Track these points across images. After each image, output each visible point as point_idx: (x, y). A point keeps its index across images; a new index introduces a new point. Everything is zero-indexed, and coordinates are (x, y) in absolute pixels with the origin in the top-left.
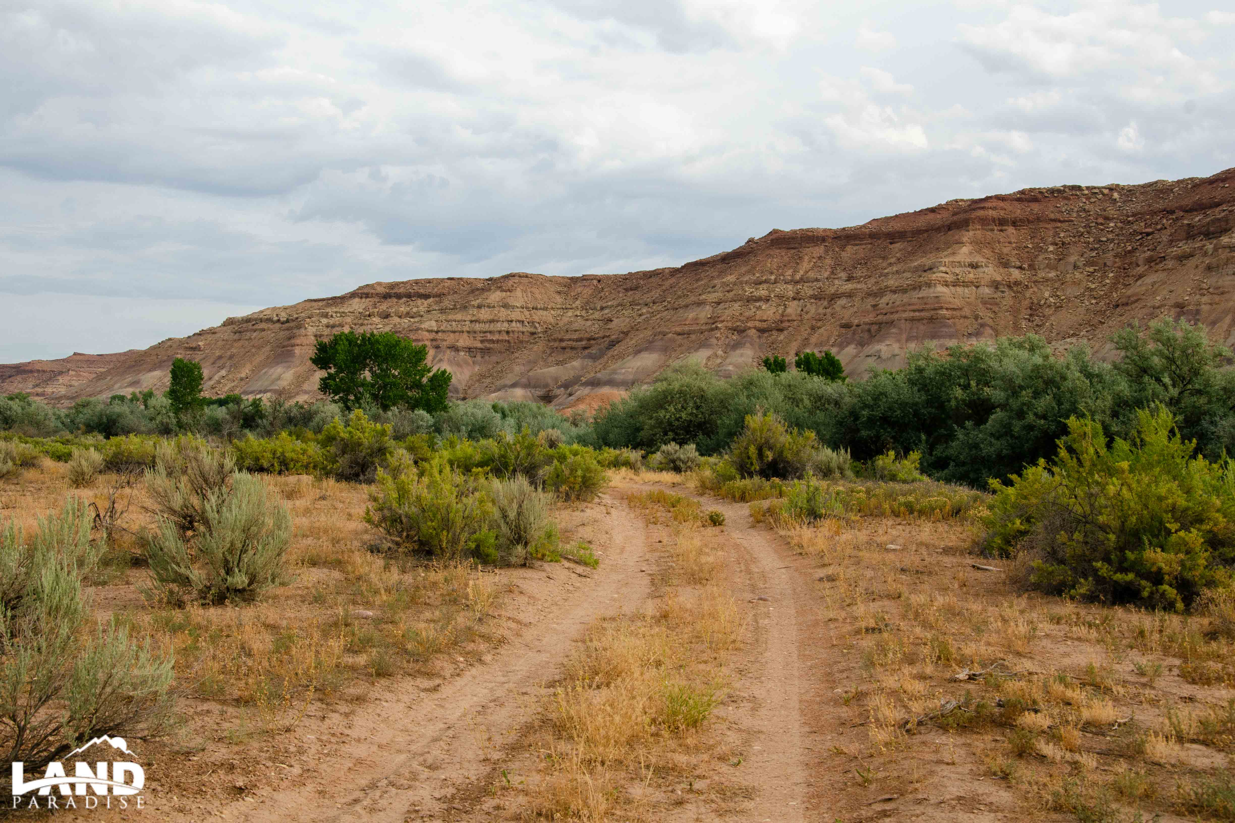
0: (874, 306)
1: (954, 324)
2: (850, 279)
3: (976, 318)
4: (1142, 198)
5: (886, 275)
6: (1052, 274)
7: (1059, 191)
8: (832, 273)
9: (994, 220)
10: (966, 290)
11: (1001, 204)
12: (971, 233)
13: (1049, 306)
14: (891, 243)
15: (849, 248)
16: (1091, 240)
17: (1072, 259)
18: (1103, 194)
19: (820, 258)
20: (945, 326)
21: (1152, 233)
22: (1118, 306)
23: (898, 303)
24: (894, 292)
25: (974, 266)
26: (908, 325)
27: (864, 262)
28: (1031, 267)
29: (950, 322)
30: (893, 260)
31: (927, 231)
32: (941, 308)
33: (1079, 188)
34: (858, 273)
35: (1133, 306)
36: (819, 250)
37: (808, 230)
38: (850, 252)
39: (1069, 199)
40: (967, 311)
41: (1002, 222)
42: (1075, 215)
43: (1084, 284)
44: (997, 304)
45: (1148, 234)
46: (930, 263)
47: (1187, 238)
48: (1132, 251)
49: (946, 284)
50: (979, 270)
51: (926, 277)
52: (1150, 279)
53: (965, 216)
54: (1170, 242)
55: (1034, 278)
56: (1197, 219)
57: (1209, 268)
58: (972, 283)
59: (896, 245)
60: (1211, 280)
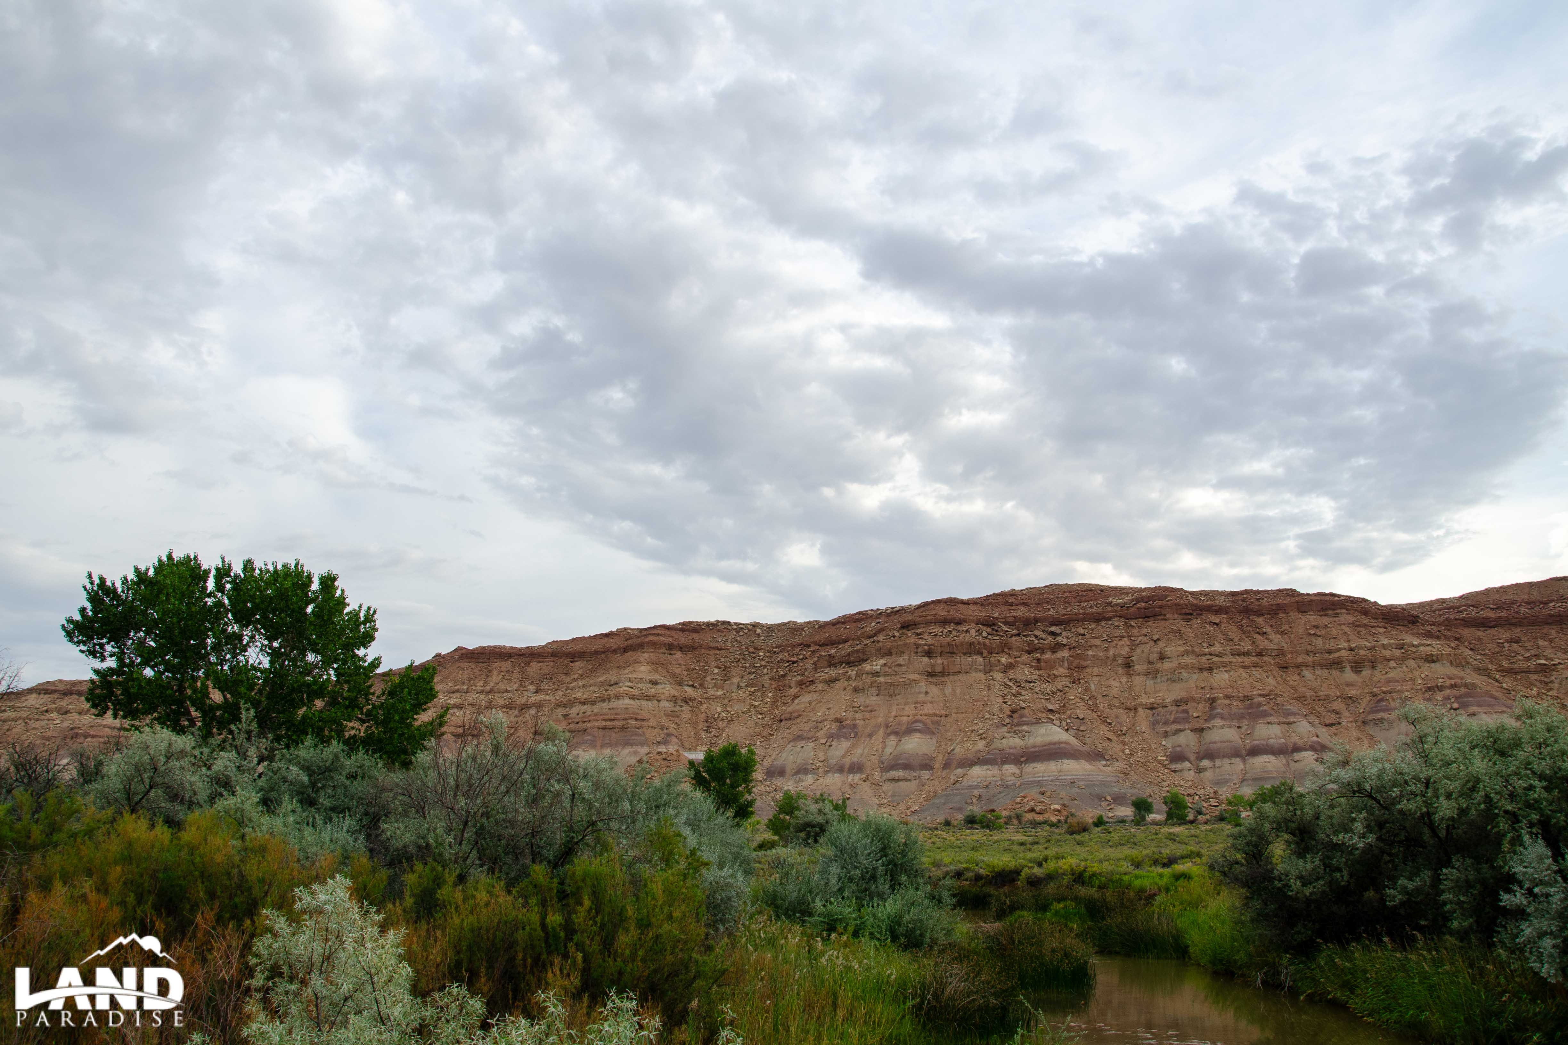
0: (565, 716)
1: (644, 733)
2: (537, 691)
3: (662, 728)
4: (780, 634)
5: (573, 689)
6: (720, 693)
7: (712, 625)
8: (521, 685)
9: (665, 645)
10: (650, 704)
11: (669, 632)
12: (646, 655)
13: (723, 720)
14: (572, 662)
15: (533, 664)
16: (748, 665)
17: (736, 680)
18: (749, 630)
19: (507, 672)
20: (637, 734)
21: (796, 662)
22: (781, 721)
23: (589, 713)
24: (584, 703)
25: (655, 683)
26: (601, 733)
27: (550, 677)
28: (701, 686)
29: (640, 731)
30: (576, 676)
31: (604, 652)
32: (632, 718)
33: (729, 623)
34: (545, 686)
35: (799, 720)
36: (506, 665)
37: (495, 647)
38: (535, 667)
39: (722, 632)
40: (653, 722)
41: (670, 647)
42: (729, 644)
43: (748, 701)
44: (678, 717)
45: (794, 662)
46: (614, 679)
47: (830, 666)
48: (783, 676)
49: (632, 697)
50: (659, 686)
51: (613, 690)
52: (806, 698)
53: (639, 640)
54: (816, 669)
55: (705, 695)
56: (833, 651)
57: (856, 690)
58: (655, 698)
59: (577, 663)
60: (860, 699)
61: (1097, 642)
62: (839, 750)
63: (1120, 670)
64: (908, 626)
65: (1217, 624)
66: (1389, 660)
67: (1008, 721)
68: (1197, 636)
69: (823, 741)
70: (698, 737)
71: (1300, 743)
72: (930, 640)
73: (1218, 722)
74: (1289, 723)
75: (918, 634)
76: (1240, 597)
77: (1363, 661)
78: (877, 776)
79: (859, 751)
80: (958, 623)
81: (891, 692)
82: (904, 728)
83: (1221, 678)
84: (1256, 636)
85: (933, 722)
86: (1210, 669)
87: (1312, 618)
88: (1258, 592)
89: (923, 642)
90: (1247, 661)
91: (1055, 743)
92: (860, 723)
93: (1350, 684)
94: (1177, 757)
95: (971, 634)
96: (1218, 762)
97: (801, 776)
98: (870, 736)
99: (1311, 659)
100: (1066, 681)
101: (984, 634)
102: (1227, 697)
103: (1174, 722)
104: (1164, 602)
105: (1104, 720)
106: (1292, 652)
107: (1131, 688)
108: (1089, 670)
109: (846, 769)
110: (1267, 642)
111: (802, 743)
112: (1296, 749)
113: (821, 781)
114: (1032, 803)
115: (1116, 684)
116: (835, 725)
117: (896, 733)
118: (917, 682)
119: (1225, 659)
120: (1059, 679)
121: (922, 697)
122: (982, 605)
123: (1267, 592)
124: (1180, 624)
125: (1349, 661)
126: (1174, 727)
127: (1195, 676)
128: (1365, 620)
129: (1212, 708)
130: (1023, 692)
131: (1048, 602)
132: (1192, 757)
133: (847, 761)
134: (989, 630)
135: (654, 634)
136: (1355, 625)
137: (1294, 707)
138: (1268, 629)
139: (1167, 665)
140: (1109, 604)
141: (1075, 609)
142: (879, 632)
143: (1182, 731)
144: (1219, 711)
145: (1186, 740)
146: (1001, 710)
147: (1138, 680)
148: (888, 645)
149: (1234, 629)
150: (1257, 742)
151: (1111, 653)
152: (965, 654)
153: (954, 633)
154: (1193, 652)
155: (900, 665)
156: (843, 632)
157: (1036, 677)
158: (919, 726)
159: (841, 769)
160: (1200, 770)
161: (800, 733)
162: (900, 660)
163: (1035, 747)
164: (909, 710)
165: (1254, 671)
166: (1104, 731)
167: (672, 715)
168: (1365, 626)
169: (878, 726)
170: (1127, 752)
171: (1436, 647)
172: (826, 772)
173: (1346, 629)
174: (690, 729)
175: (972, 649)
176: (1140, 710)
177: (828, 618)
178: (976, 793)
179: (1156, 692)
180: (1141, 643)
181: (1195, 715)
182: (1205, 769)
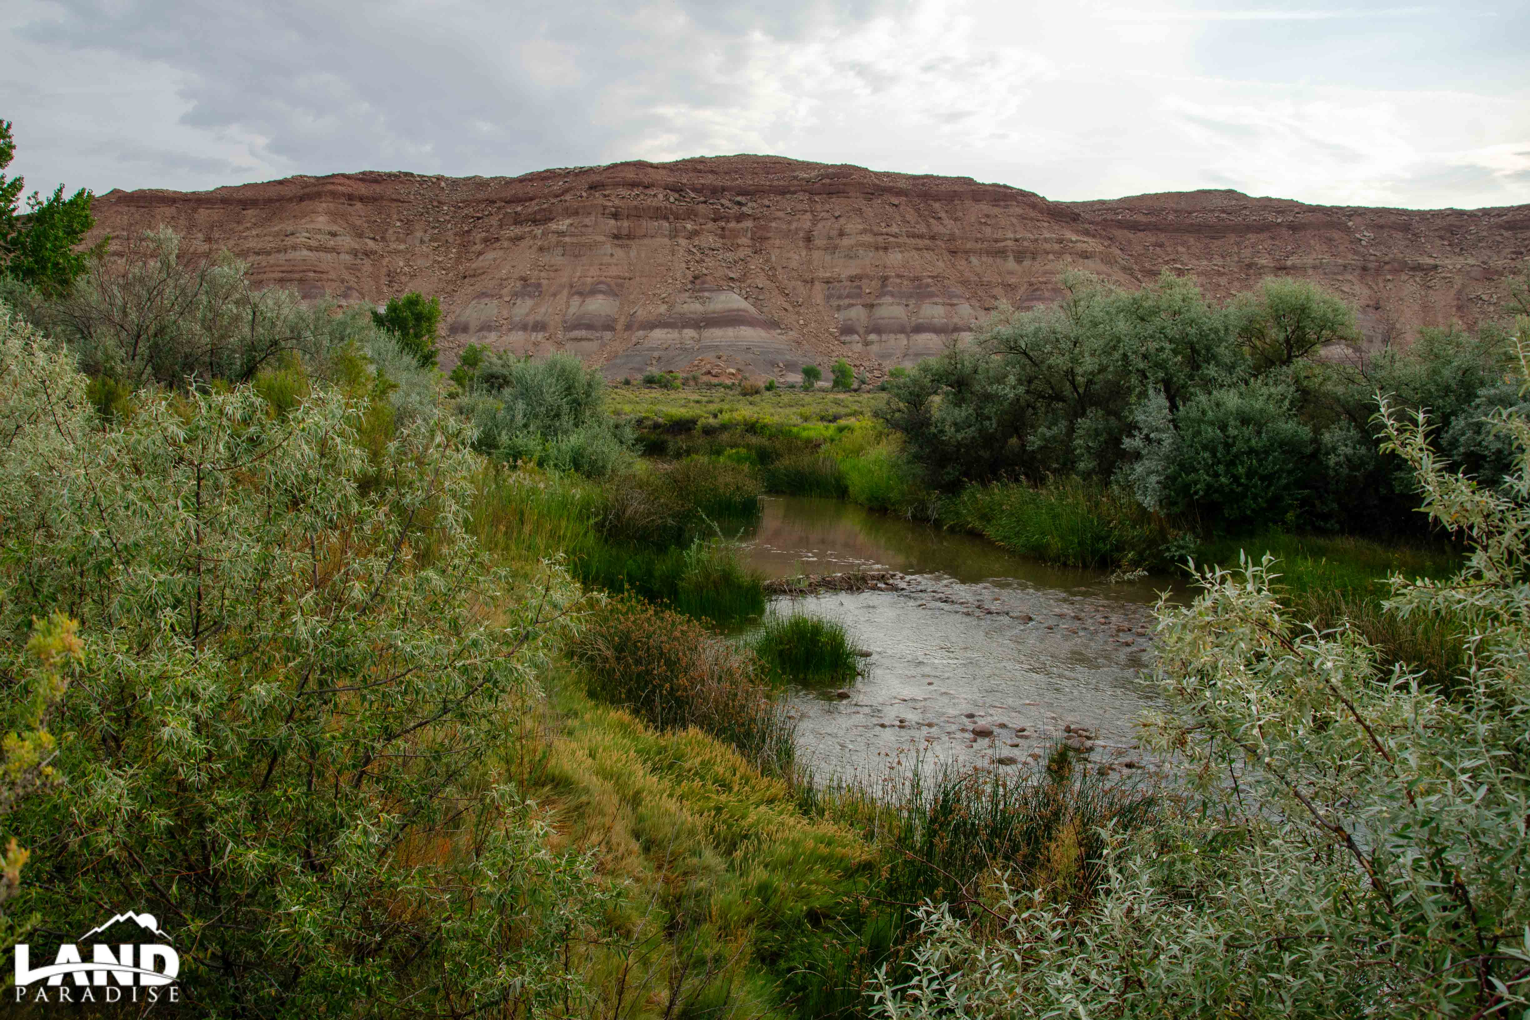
1: (323, 285)
2: (207, 240)
3: (342, 281)
4: (465, 188)
5: (246, 238)
6: (402, 247)
7: (395, 175)
9: (344, 195)
10: (329, 256)
11: (347, 182)
12: (324, 205)
13: (405, 274)
14: (243, 209)
15: (201, 210)
16: (431, 219)
17: (419, 234)
18: (433, 183)
19: (173, 218)
20: (316, 287)
21: (481, 218)
22: (465, 277)
23: (264, 264)
24: (258, 254)
25: (334, 235)
26: (278, 285)
27: (220, 225)
28: (383, 238)
29: (319, 284)
30: (249, 225)
31: (278, 200)
32: (310, 270)
33: (412, 175)
34: (215, 235)
35: (483, 277)
36: (171, 210)
37: (157, 190)
38: (203, 214)
39: (405, 183)
40: (333, 275)
41: (350, 197)
42: (412, 197)
43: (431, 257)
44: (359, 270)
45: (479, 218)
46: (290, 229)
47: (515, 224)
48: (468, 232)
49: (310, 248)
50: (338, 238)
51: (289, 241)
52: (490, 255)
53: (316, 189)
54: (501, 226)
55: (387, 249)
56: (519, 209)
57: (541, 249)
58: (334, 250)
59: (249, 212)
60: (545, 259)
61: (780, 214)
62: (523, 308)
63: (801, 244)
64: (596, 187)
65: (896, 206)
66: (1048, 253)
67: (689, 286)
68: (876, 215)
69: (507, 299)
70: (379, 292)
71: (960, 323)
72: (617, 202)
73: (888, 299)
74: (952, 305)
75: (605, 196)
76: (921, 181)
77: (1025, 252)
78: (560, 335)
79: (543, 310)
80: (646, 187)
81: (577, 252)
82: (587, 290)
83: (895, 258)
84: (931, 220)
85: (617, 285)
86: (886, 249)
87: (985, 207)
88: (938, 178)
89: (611, 204)
90: (921, 243)
91: (734, 310)
92: (544, 282)
93: (1011, 273)
94: (848, 330)
95: (659, 198)
96: (884, 337)
97: (485, 333)
98: (554, 295)
99: (979, 246)
100: (748, 251)
101: (672, 199)
102: (898, 276)
103: (848, 297)
104: (848, 180)
105: (783, 291)
106: (962, 238)
107: (810, 262)
108: (771, 242)
109: (530, 328)
110: (941, 227)
111: (486, 300)
112: (956, 329)
113: (504, 338)
114: (708, 366)
115: (796, 257)
116: (519, 284)
117: (580, 294)
118: (603, 243)
119: (900, 240)
120: (741, 249)
121: (607, 259)
122: (671, 170)
123: (946, 178)
124: (861, 203)
125: (1013, 251)
126: (847, 301)
127: (871, 254)
128: (1032, 214)
129: (884, 285)
130: (707, 260)
131: (736, 172)
132: (861, 331)
133: (531, 319)
134: (677, 196)
135: (333, 183)
136: (1022, 217)
137: (958, 290)
138: (943, 215)
139: (846, 242)
140: (795, 178)
141: (762, 180)
142: (566, 191)
143: (853, 305)
144: (890, 289)
145: (857, 314)
146: (684, 276)
147: (816, 255)
148: (575, 205)
149: (912, 211)
150: (921, 321)
151: (794, 226)
152: (651, 218)
153: (642, 197)
154: (871, 231)
155: (586, 226)
156: (530, 189)
157: (720, 245)
158: (603, 287)
159: (524, 328)
160: (867, 344)
161: (484, 290)
162: (587, 221)
163: (714, 313)
164: (594, 271)
165: (926, 254)
166: (781, 301)
167: (353, 268)
168: (1032, 219)
169: (563, 286)
170: (801, 322)
171: (1091, 244)
172: (510, 330)
173: (1014, 221)
174: (372, 283)
175: (659, 214)
176: (816, 283)
177: (515, 175)
178: (656, 354)
179: (832, 267)
180: (822, 219)
181: (868, 291)
182: (872, 343)
